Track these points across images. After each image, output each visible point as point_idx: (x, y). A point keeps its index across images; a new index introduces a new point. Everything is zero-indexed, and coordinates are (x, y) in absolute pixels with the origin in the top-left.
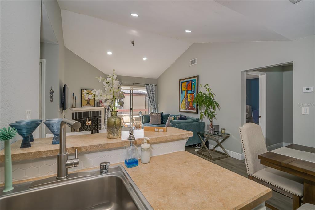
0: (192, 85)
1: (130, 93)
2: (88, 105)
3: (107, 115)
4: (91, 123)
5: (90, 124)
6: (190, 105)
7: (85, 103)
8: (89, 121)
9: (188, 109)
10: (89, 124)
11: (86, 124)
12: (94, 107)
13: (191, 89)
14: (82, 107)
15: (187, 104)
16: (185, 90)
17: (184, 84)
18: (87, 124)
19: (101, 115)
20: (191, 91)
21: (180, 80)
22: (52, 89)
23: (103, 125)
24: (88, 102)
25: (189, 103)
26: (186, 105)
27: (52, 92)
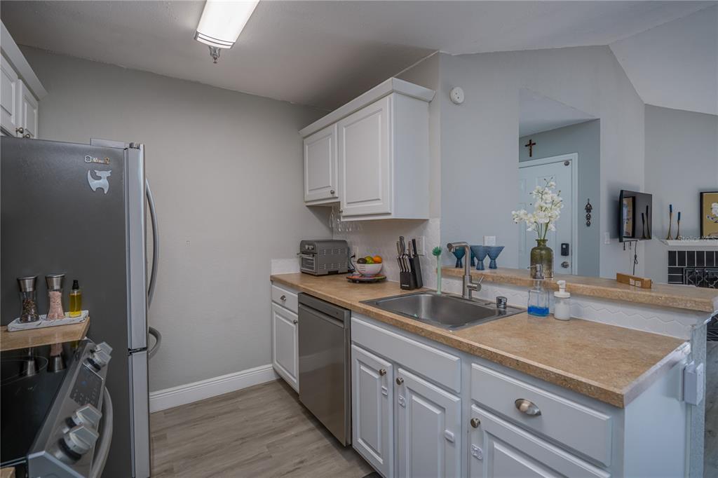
14: (701, 238)
22: (588, 204)
27: (589, 209)
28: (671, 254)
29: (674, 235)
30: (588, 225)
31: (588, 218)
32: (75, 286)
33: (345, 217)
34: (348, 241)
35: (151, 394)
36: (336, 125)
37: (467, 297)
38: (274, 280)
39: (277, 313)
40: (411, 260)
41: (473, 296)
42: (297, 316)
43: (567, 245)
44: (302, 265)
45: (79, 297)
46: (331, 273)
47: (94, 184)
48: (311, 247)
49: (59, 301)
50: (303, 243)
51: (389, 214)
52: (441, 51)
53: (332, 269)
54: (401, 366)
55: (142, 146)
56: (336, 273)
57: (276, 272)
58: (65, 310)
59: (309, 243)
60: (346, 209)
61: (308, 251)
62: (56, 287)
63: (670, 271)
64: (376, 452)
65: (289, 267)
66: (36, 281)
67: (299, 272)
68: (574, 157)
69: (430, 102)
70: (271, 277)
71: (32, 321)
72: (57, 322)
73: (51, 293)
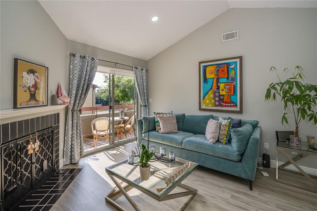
0: (230, 70)
2: (33, 103)
3: (70, 122)
4: (40, 146)
5: (37, 149)
6: (225, 100)
7: (23, 96)
8: (34, 142)
9: (220, 105)
10: (34, 149)
11: (27, 151)
12: (47, 105)
13: (227, 77)
14: (15, 107)
15: (217, 99)
16: (213, 78)
17: (210, 69)
18: (31, 152)
19: (58, 123)
20: (226, 79)
21: (200, 63)
23: (63, 143)
24: (31, 94)
25: (222, 97)
26: (215, 100)
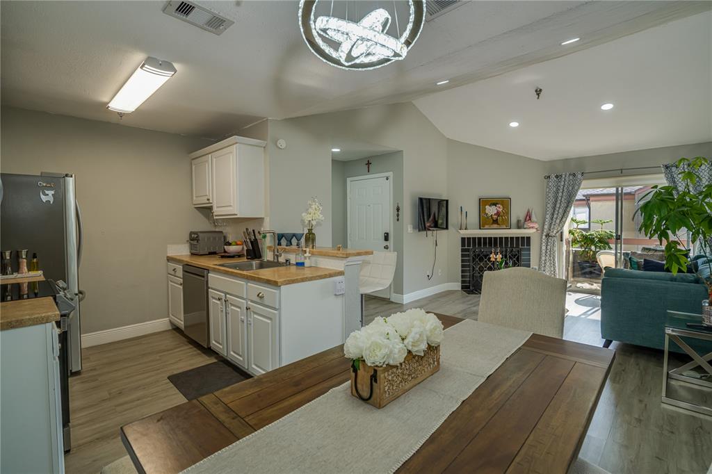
1: (617, 194)
2: (495, 226)
8: (496, 254)
10: (496, 259)
11: (490, 258)
12: (510, 228)
14: (480, 229)
18: (493, 259)
19: (529, 245)
22: (398, 206)
27: (398, 210)
28: (463, 239)
29: (464, 227)
30: (398, 220)
31: (398, 215)
32: (35, 256)
33: (216, 216)
34: (224, 231)
35: (82, 336)
36: (210, 156)
37: (276, 261)
38: (169, 259)
39: (171, 281)
40: (251, 242)
41: (280, 260)
42: (182, 280)
43: (387, 234)
44: (191, 249)
45: (37, 263)
46: (211, 253)
47: (44, 198)
48: (195, 236)
49: (25, 264)
50: (191, 233)
51: (236, 215)
52: (269, 118)
53: (212, 251)
54: (228, 294)
55: (73, 175)
56: (214, 253)
57: (170, 254)
58: (29, 270)
59: (194, 233)
60: (216, 211)
61: (194, 238)
62: (24, 257)
63: (463, 250)
64: (219, 344)
65: (182, 251)
66: (11, 253)
67: (189, 254)
68: (390, 174)
69: (264, 147)
70: (168, 257)
71: (10, 274)
72: (24, 275)
73: (21, 260)
